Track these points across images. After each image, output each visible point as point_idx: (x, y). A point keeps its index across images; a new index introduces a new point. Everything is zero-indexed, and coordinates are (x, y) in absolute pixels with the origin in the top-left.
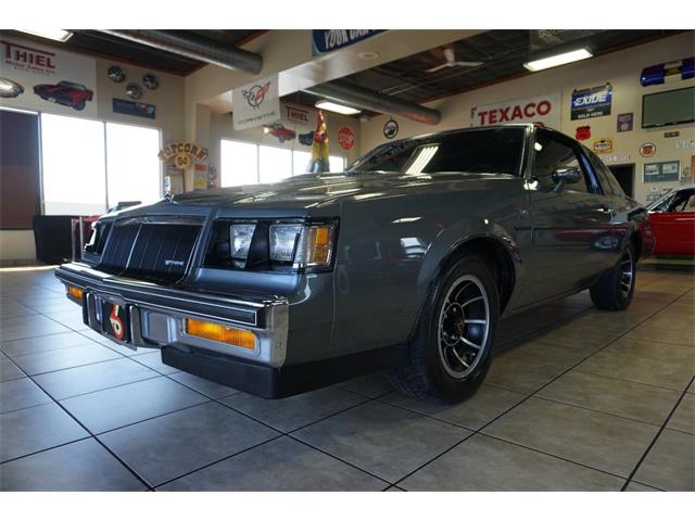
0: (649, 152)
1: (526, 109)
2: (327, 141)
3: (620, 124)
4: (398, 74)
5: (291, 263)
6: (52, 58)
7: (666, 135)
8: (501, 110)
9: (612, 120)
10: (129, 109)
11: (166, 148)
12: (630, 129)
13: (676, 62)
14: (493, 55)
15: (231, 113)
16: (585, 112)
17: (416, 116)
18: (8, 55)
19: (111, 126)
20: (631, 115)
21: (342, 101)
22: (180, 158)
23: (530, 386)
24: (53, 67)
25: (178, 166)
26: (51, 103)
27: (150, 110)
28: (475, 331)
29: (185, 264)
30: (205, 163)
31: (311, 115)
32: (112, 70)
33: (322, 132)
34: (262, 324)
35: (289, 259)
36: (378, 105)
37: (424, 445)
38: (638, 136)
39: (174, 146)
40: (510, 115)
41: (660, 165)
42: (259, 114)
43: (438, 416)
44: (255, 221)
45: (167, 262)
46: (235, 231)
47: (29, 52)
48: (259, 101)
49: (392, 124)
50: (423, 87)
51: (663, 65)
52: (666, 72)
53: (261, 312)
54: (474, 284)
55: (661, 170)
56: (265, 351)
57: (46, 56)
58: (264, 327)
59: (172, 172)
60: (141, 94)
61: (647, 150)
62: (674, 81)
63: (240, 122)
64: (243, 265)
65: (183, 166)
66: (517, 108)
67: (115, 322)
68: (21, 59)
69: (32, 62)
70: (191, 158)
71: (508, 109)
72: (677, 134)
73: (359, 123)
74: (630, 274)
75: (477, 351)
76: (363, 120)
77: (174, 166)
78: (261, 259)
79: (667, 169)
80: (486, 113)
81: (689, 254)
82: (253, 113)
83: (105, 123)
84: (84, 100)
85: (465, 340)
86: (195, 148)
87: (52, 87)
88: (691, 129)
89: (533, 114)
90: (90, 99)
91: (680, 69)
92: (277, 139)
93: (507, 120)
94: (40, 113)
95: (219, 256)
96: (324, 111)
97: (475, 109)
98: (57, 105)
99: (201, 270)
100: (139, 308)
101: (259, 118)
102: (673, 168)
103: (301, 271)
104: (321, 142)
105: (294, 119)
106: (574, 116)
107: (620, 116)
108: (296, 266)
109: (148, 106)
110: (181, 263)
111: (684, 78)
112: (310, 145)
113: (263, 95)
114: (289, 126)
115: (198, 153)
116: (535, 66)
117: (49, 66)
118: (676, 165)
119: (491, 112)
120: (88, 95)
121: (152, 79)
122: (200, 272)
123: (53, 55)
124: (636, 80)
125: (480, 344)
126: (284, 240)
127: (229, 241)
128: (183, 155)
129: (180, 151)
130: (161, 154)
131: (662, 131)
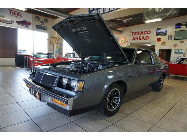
0: (176, 46)
1: (144, 32)
3: (169, 38)
5: (74, 89)
6: (21, 14)
7: (180, 42)
8: (138, 32)
9: (166, 37)
10: (40, 28)
11: (49, 38)
12: (171, 40)
13: (185, 23)
14: (136, 18)
16: (160, 34)
17: (115, 32)
18: (10, 13)
19: (35, 32)
20: (172, 36)
23: (129, 113)
24: (21, 16)
25: (52, 43)
26: (20, 26)
27: (46, 28)
30: (59, 42)
32: (36, 17)
34: (67, 103)
35: (74, 87)
37: (101, 126)
38: (173, 42)
39: (51, 38)
40: (140, 33)
41: (178, 50)
45: (49, 84)
46: (64, 79)
47: (15, 12)
50: (117, 25)
51: (181, 23)
52: (182, 25)
53: (67, 101)
54: (117, 90)
55: (178, 51)
56: (68, 108)
57: (20, 14)
59: (51, 44)
60: (44, 24)
61: (175, 45)
62: (183, 28)
64: (65, 87)
65: (54, 43)
66: (142, 32)
67: (37, 95)
68: (13, 14)
69: (16, 15)
70: (56, 41)
71: (139, 32)
72: (183, 42)
74: (162, 82)
75: (117, 105)
77: (51, 43)
78: (69, 87)
79: (180, 51)
80: (134, 33)
84: (29, 25)
85: (114, 102)
87: (21, 21)
89: (146, 34)
90: (31, 25)
91: (186, 25)
93: (139, 35)
94: (18, 28)
95: (60, 84)
97: (131, 31)
98: (22, 26)
100: (43, 94)
102: (182, 51)
103: (76, 92)
106: (157, 35)
107: (169, 36)
109: (45, 27)
110: (52, 85)
115: (58, 39)
117: (20, 16)
118: (182, 50)
119: (135, 32)
120: (30, 24)
121: (47, 20)
122: (56, 88)
123: (22, 13)
124: (174, 27)
125: (118, 103)
127: (62, 81)
128: (53, 40)
129: (53, 39)
130: (48, 40)
131: (179, 41)
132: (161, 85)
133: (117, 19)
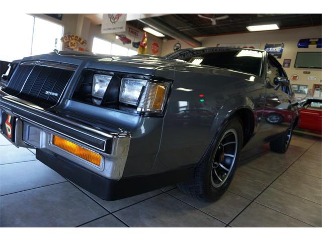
0: (295, 79)
2: (146, 47)
3: (284, 64)
4: (186, 21)
5: (136, 107)
7: (304, 73)
9: (281, 61)
11: (65, 37)
12: (288, 67)
13: (316, 39)
14: (232, 20)
15: (101, 25)
17: (190, 43)
19: (37, 19)
20: (290, 60)
21: (157, 29)
22: (71, 43)
25: (70, 47)
27: (60, 16)
28: (228, 161)
29: (59, 96)
30: (84, 48)
31: (140, 33)
33: (144, 43)
35: (135, 104)
36: (174, 34)
38: (292, 71)
39: (69, 36)
41: (299, 86)
42: (115, 27)
43: (203, 209)
44: (113, 73)
45: (47, 93)
46: (97, 78)
48: (115, 20)
49: (178, 45)
50: (196, 30)
51: (309, 39)
52: (310, 43)
53: (110, 141)
54: (233, 134)
55: (299, 88)
56: (107, 169)
58: (110, 153)
62: (312, 48)
63: (104, 30)
64: (99, 102)
65: (73, 47)
70: (77, 43)
72: (309, 73)
73: (163, 42)
74: (289, 136)
75: (227, 172)
76: (165, 41)
77: (68, 46)
78: (112, 100)
79: (302, 88)
81: (319, 131)
82: (111, 26)
83: (35, 17)
85: (222, 166)
86: (80, 39)
88: (320, 72)
91: (317, 43)
92: (122, 42)
95: (83, 94)
96: (147, 33)
99: (69, 101)
100: (23, 121)
101: (114, 29)
102: (305, 88)
103: (141, 114)
104: (143, 47)
105: (132, 34)
107: (285, 60)
108: (139, 109)
110: (56, 95)
111: (318, 47)
112: (137, 48)
113: (118, 18)
114: (128, 37)
115: (81, 41)
116: (251, 28)
122: (69, 103)
124: (296, 44)
125: (229, 168)
126: (132, 90)
127: (91, 85)
128: (73, 42)
129: (72, 39)
130: (62, 39)
131: (302, 71)
132: (288, 142)
133: (200, 16)
